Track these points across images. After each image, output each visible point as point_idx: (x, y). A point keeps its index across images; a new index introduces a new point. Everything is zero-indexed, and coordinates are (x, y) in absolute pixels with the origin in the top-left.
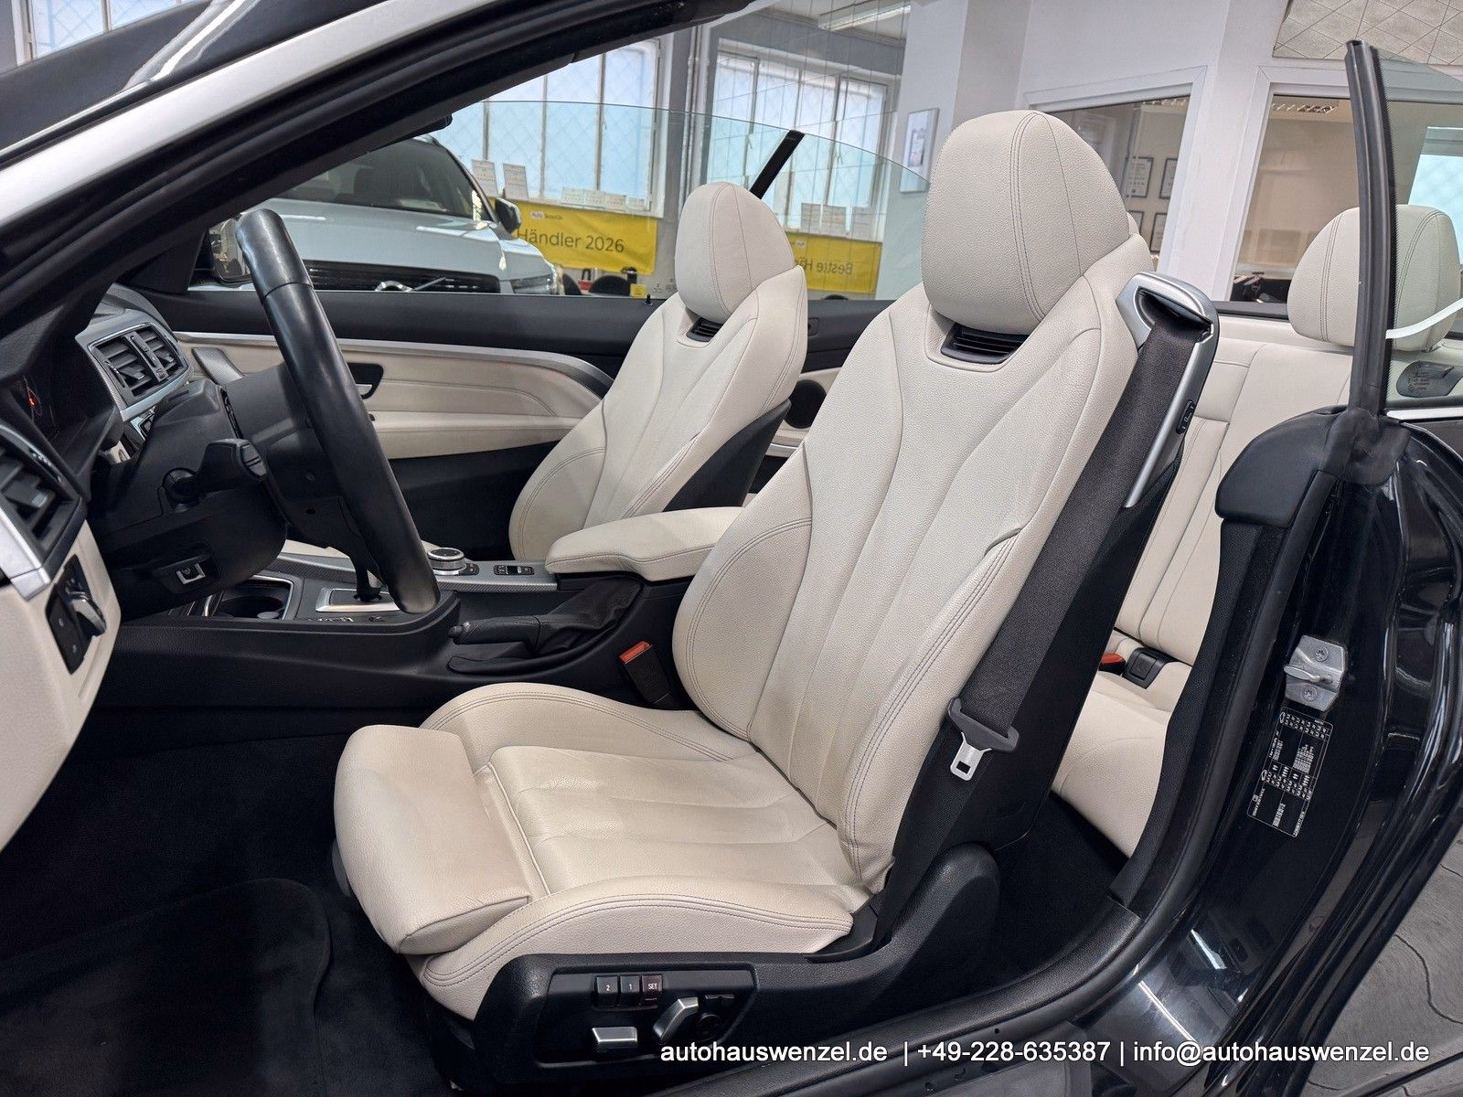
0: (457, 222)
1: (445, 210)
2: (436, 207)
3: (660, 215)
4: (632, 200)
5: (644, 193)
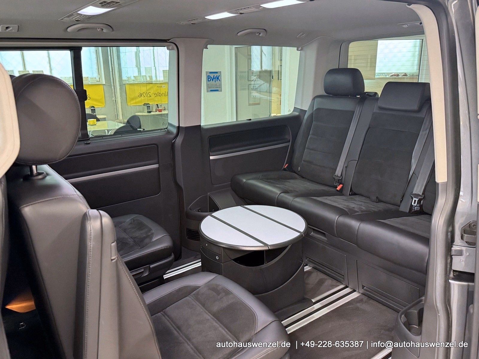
3: (104, 83)
4: (91, 78)
5: (96, 75)
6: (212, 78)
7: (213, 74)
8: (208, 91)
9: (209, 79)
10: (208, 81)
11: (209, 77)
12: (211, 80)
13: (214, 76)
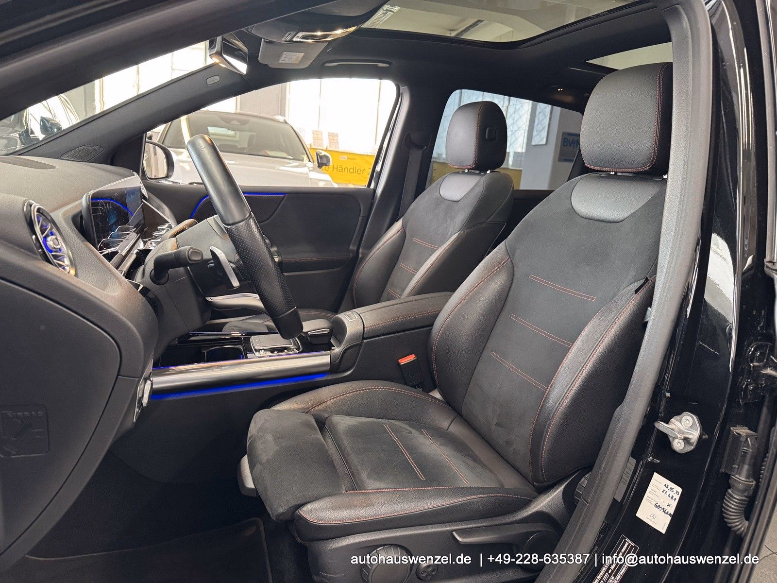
0: (295, 163)
1: (290, 157)
2: (285, 155)
6: (569, 141)
7: (573, 137)
8: (560, 160)
9: (565, 144)
10: (564, 145)
11: (566, 140)
12: (567, 145)
13: (573, 140)
